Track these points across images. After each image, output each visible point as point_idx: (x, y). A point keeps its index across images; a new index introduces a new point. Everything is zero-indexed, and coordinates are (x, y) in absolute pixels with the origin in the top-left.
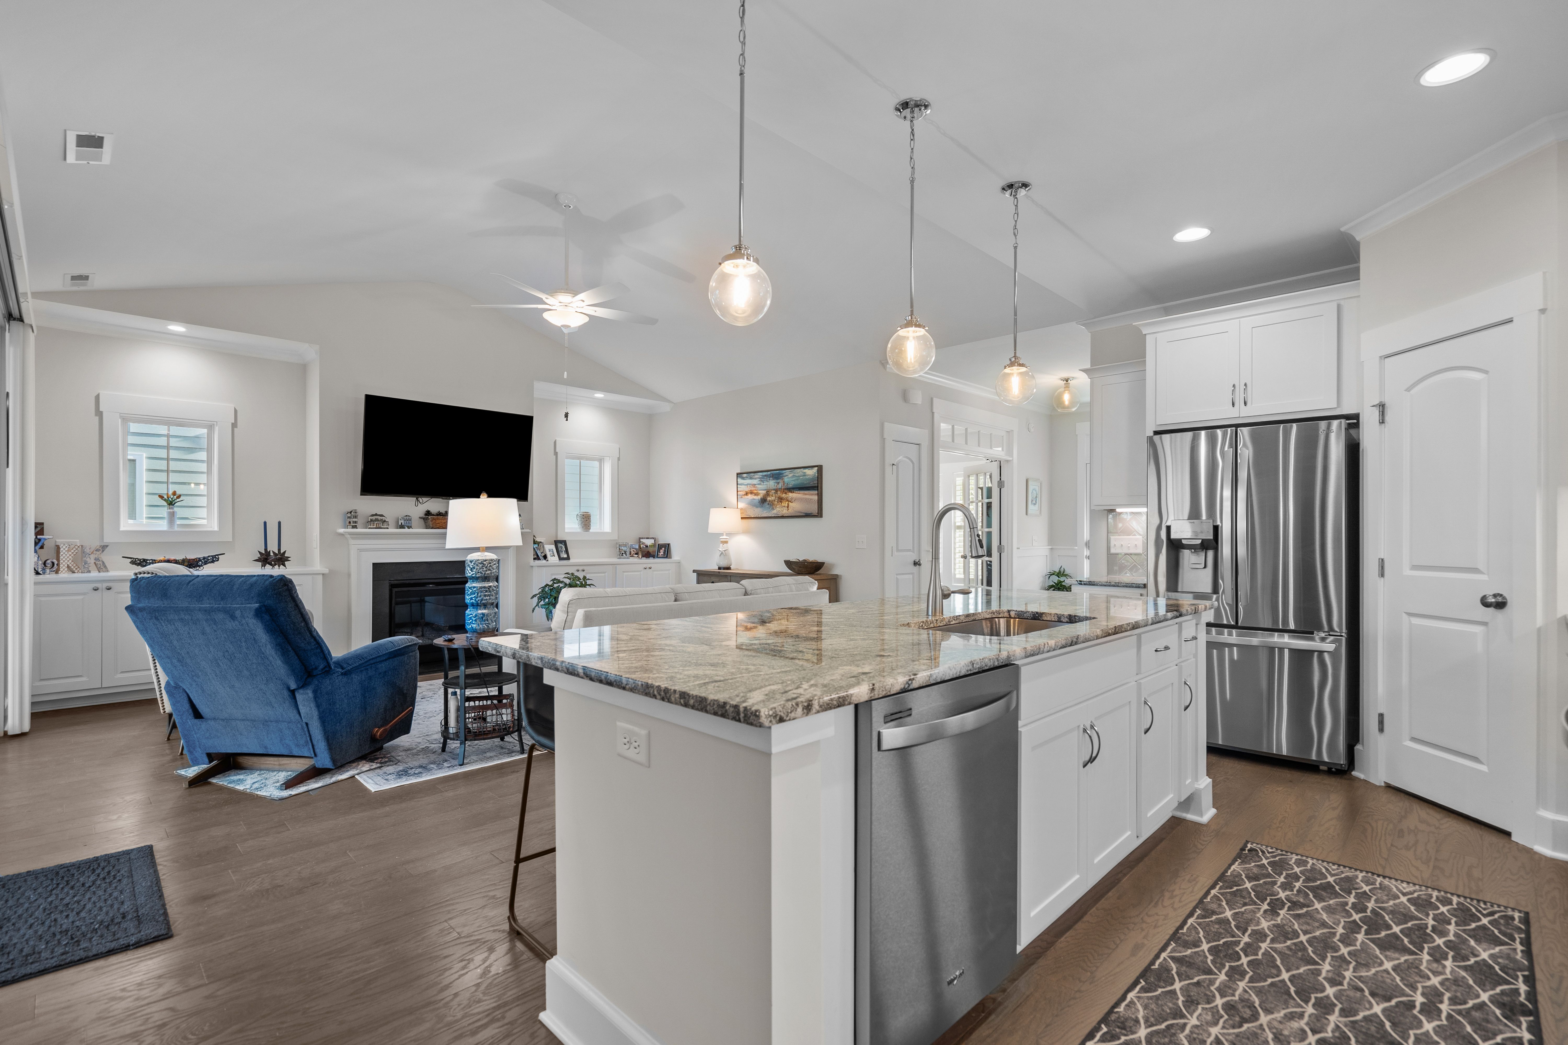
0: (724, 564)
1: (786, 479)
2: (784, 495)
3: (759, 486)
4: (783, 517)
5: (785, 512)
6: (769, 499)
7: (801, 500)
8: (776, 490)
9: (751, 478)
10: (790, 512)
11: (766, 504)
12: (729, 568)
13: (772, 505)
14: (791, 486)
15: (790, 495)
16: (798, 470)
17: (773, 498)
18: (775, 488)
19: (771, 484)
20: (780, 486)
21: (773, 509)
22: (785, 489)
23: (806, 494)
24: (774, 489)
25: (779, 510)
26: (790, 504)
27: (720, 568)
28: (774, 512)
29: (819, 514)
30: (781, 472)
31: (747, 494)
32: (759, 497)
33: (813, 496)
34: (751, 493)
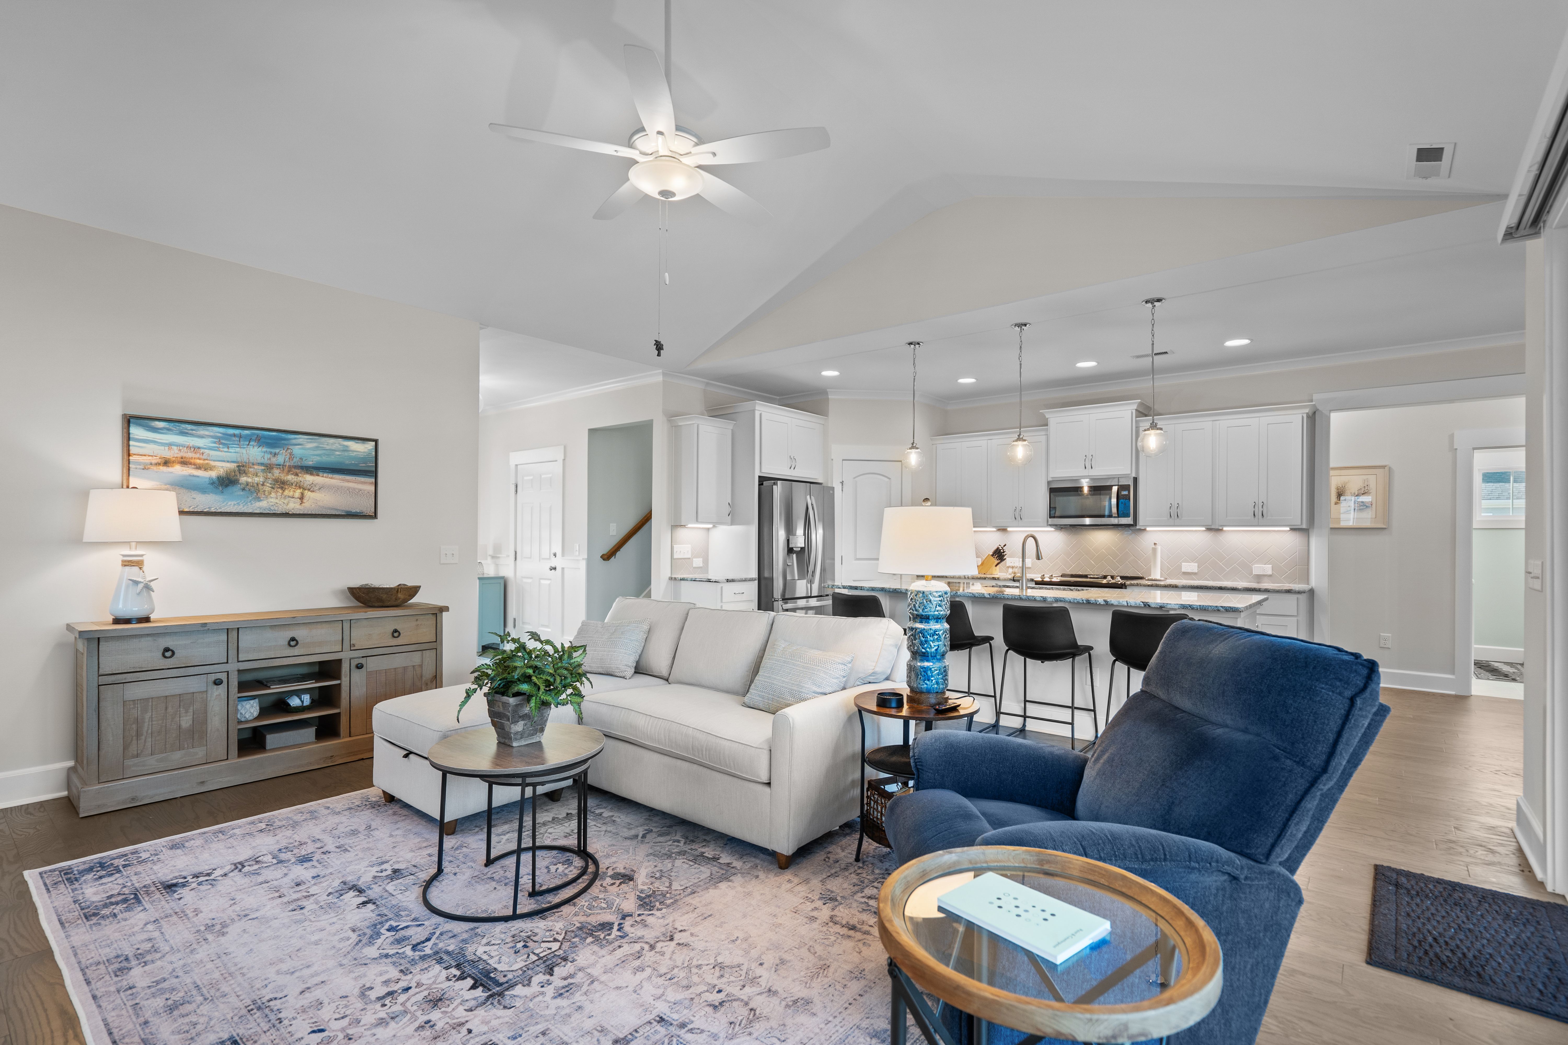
0: (134, 609)
1: (297, 451)
2: (290, 477)
3: (212, 453)
4: (286, 515)
5: (293, 506)
6: (243, 479)
7: (337, 489)
8: (269, 467)
9: (183, 433)
10: (308, 506)
11: (236, 490)
12: (147, 620)
13: (254, 491)
14: (310, 463)
15: (309, 479)
16: (332, 440)
17: (259, 479)
18: (266, 461)
19: (255, 453)
20: (280, 459)
21: (258, 499)
22: (296, 467)
23: (348, 481)
24: (262, 464)
25: (273, 501)
26: (307, 494)
27: (117, 621)
28: (262, 505)
29: (375, 516)
30: (283, 435)
31: (166, 463)
32: (213, 474)
33: (364, 485)
34: (184, 462)
